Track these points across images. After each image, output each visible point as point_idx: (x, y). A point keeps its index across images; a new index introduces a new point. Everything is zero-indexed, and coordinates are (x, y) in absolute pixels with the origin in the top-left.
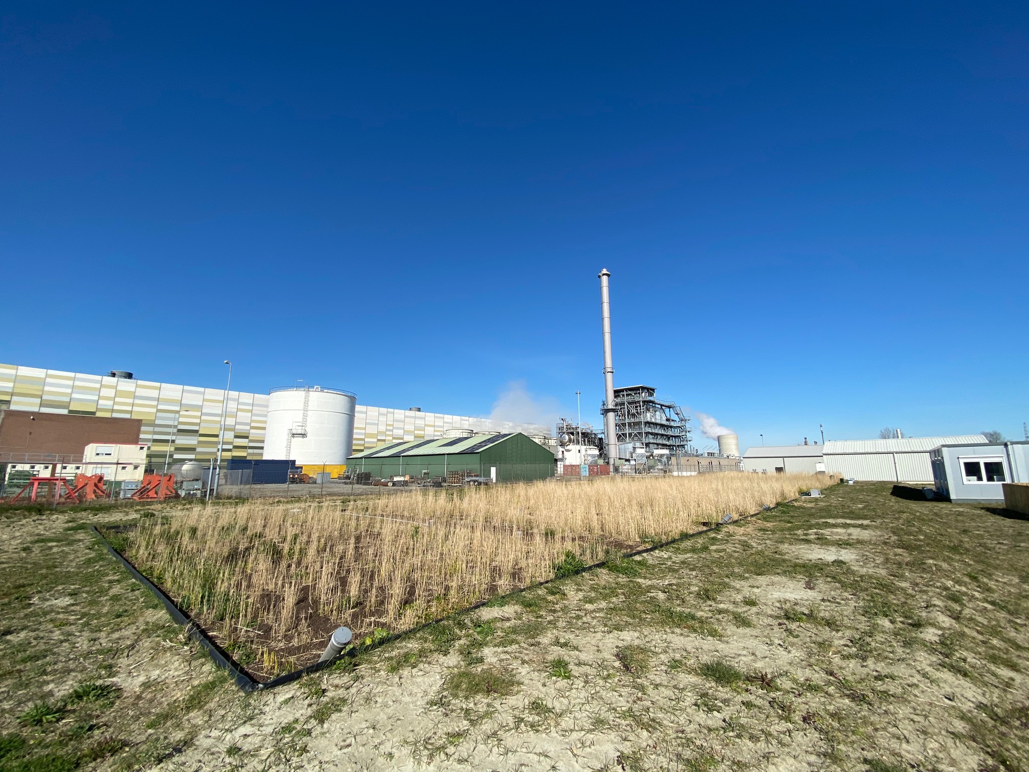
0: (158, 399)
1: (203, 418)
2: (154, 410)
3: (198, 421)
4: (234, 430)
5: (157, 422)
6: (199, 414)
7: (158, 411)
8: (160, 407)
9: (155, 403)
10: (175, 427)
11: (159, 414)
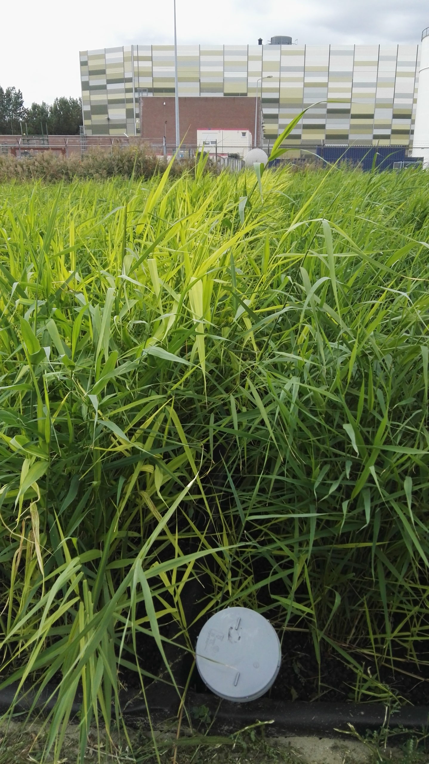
0: (304, 69)
1: (355, 90)
2: (301, 85)
3: (348, 96)
4: (391, 105)
5: (306, 101)
6: (349, 85)
7: (306, 85)
8: (308, 80)
9: (301, 74)
10: (325, 106)
11: (308, 90)
